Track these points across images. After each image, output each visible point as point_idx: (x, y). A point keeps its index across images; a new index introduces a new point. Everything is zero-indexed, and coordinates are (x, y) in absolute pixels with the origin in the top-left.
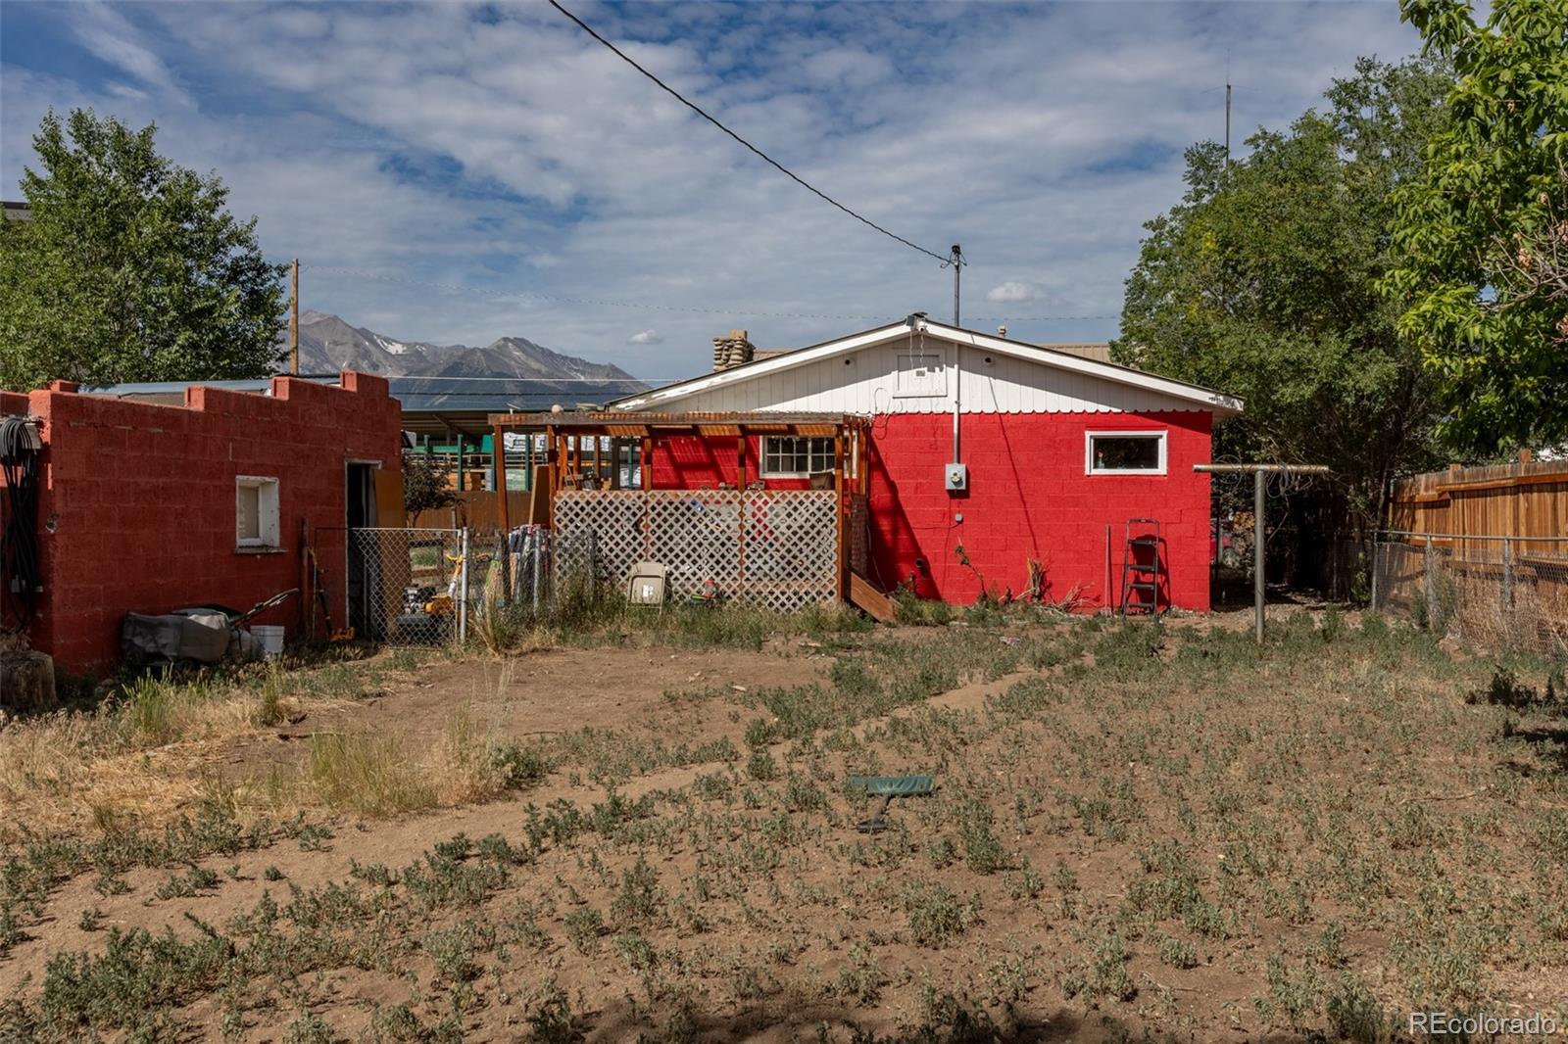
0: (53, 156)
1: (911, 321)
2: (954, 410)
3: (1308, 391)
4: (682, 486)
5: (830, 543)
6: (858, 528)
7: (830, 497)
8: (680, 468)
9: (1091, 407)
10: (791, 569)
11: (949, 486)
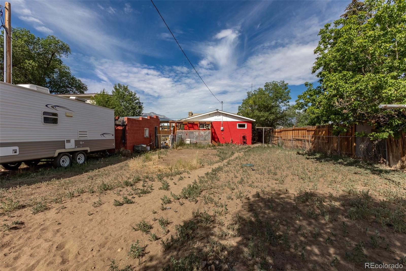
0: (116, 89)
1: (217, 110)
2: (222, 121)
3: (264, 119)
5: (209, 136)
6: (212, 135)
7: (210, 131)
9: (238, 121)
11: (221, 130)
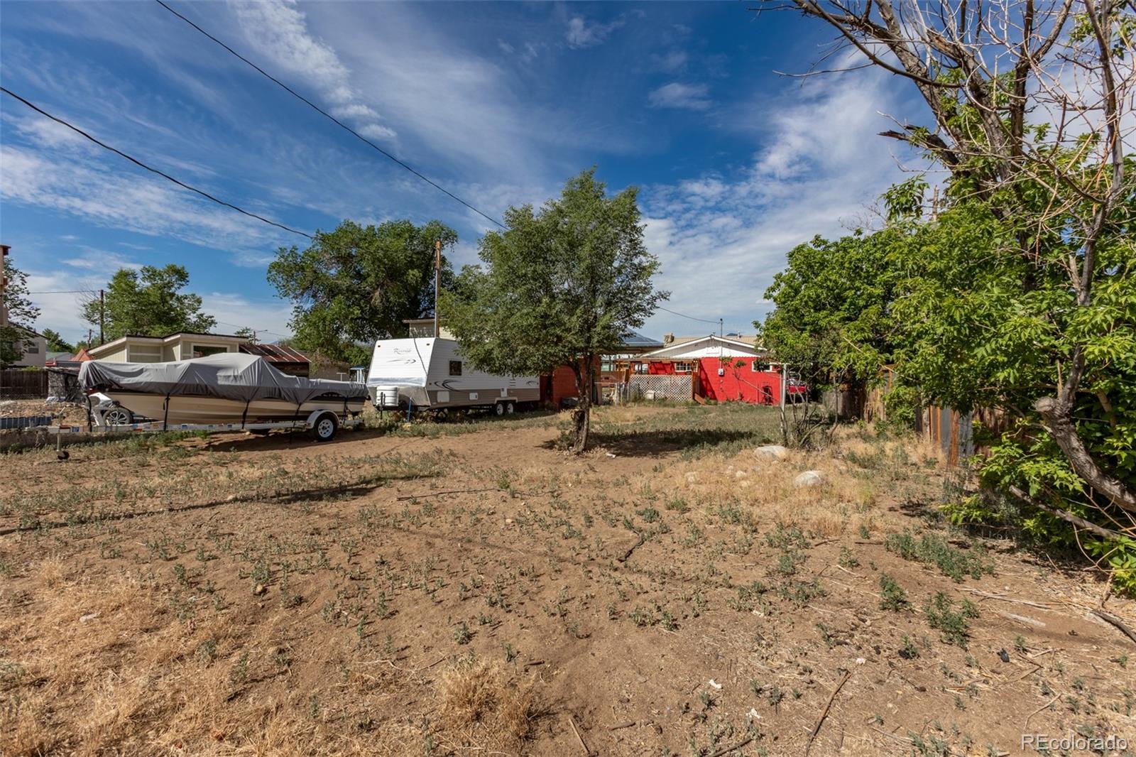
1: (710, 336)
2: (720, 356)
4: (657, 374)
5: (690, 386)
6: (698, 384)
7: (690, 377)
8: (657, 369)
9: (754, 356)
10: (681, 392)
11: (719, 374)
